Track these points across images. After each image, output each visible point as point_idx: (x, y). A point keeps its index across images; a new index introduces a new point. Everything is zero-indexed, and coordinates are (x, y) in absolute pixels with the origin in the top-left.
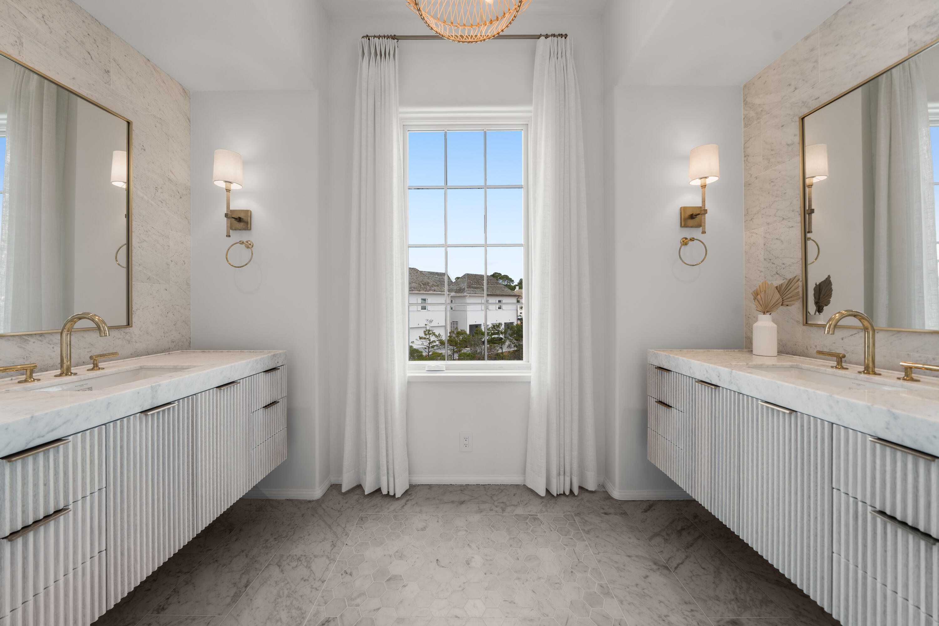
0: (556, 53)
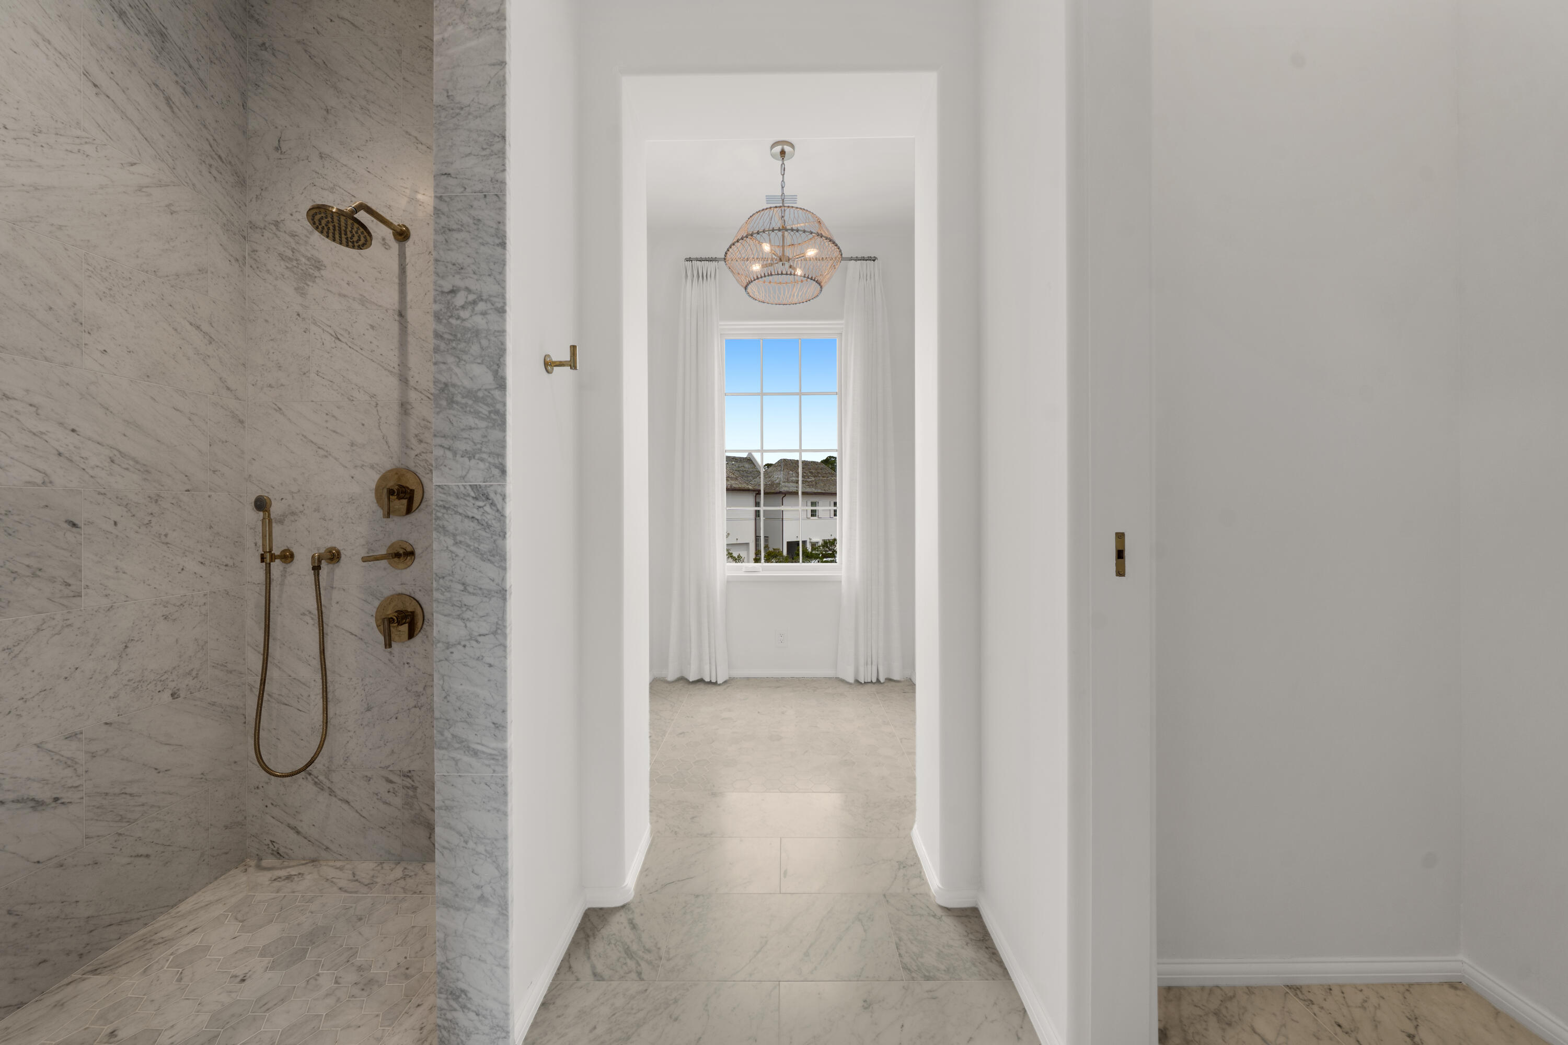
0: (865, 275)
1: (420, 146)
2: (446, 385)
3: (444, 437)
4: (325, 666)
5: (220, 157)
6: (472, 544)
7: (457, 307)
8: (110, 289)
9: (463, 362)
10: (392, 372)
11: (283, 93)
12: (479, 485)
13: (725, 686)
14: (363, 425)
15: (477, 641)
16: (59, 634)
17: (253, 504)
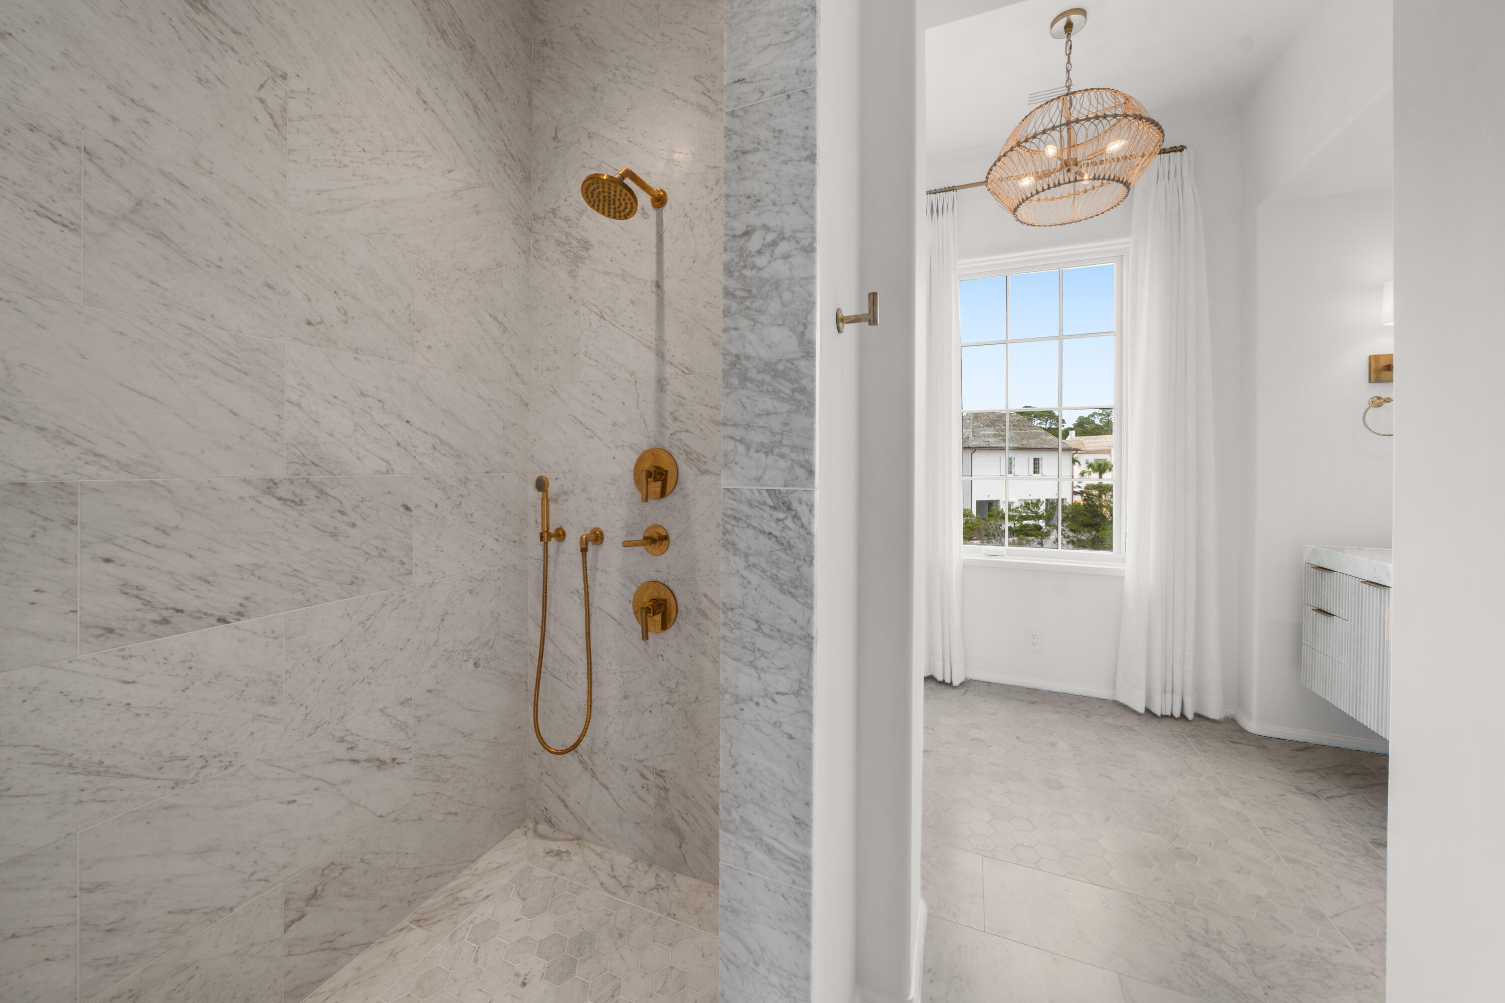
0: (1166, 173)
1: (677, 101)
2: (738, 357)
3: (735, 425)
4: (590, 647)
5: (512, 155)
6: (768, 568)
7: (752, 253)
8: (434, 289)
9: (759, 326)
10: (649, 347)
11: (559, 82)
12: (779, 490)
13: (962, 691)
14: (624, 404)
15: (773, 700)
16: (396, 609)
17: (535, 483)
